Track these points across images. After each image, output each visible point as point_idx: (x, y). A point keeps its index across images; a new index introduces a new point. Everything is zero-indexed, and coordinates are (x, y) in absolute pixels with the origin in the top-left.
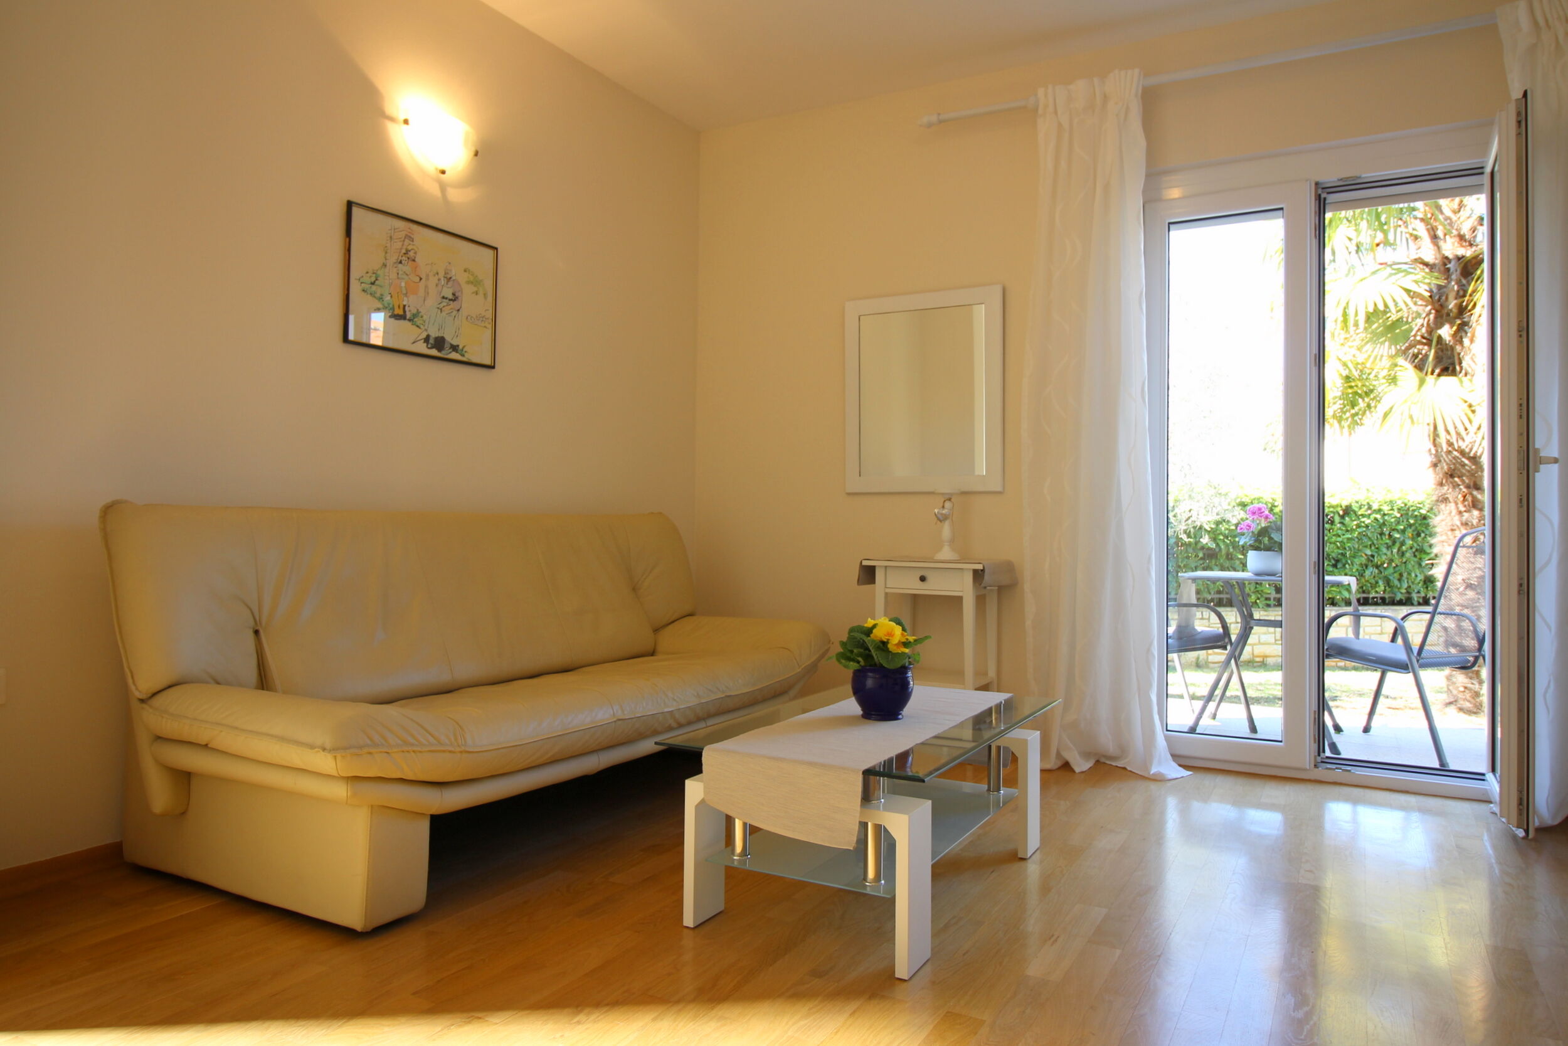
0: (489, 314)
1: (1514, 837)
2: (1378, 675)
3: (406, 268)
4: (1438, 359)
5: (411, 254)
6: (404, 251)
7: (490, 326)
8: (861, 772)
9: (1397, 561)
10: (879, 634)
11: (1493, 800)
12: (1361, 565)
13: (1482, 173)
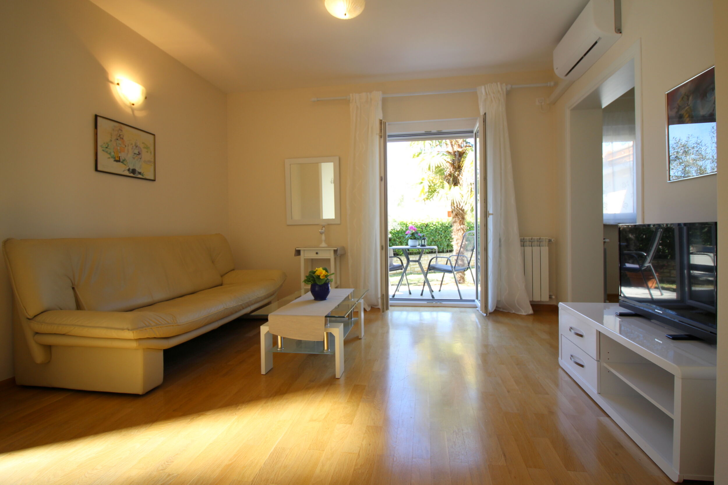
0: (153, 160)
1: (483, 316)
2: (443, 273)
3: (119, 142)
4: (453, 181)
5: (122, 136)
6: (119, 135)
7: (153, 165)
8: (324, 317)
9: (440, 240)
10: (317, 273)
11: (478, 306)
12: (431, 241)
13: (473, 133)
